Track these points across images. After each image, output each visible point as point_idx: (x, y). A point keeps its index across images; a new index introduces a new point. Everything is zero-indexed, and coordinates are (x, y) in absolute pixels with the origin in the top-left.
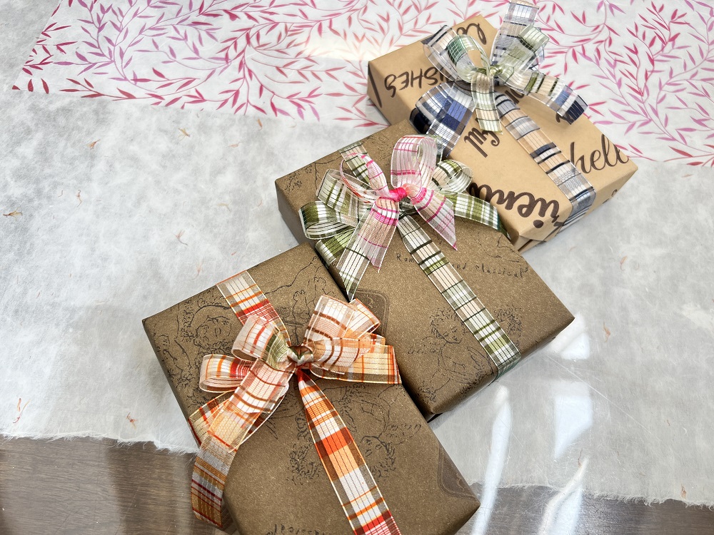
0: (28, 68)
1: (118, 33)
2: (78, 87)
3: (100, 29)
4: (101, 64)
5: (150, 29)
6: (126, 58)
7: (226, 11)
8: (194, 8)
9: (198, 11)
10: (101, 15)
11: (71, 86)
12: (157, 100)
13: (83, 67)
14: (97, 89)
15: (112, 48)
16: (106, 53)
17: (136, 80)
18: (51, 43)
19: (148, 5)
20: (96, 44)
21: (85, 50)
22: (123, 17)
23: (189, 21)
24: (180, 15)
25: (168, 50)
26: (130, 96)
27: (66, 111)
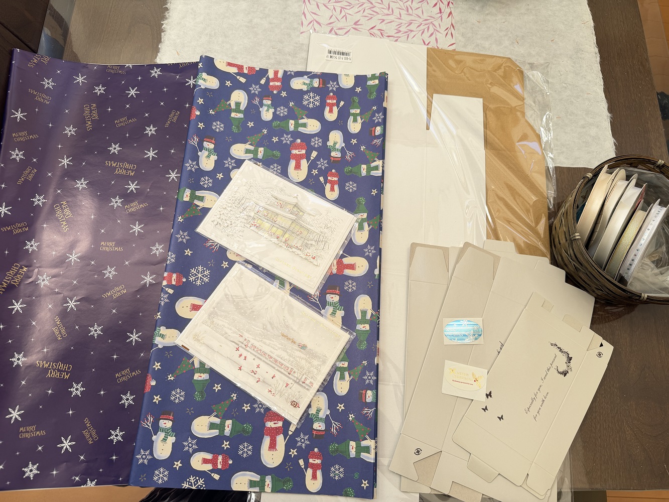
2: (450, 33)
3: (412, 31)
4: (434, 27)
6: (429, 18)
10: (402, 32)
11: (449, 35)
12: (450, 4)
13: (437, 33)
14: (449, 25)
15: (423, 24)
16: (427, 26)
17: (441, 12)
21: (426, 34)
25: (420, 4)
26: (451, 13)
27: (463, 35)
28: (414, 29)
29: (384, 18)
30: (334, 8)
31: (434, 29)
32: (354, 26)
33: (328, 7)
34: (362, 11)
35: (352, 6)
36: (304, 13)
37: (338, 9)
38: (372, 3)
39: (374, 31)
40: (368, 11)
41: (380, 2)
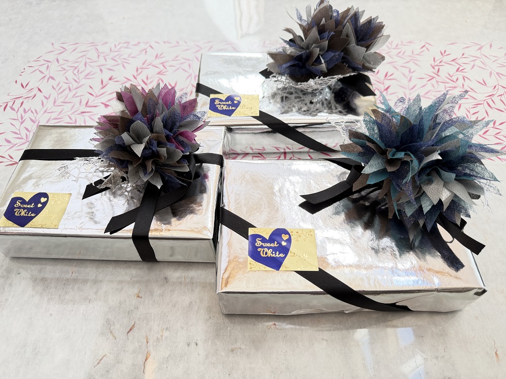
1: (33, 123)
2: (4, 160)
3: (22, 123)
4: (20, 144)
5: (54, 119)
7: (102, 103)
8: (82, 104)
9: (84, 106)
10: (23, 114)
13: (8, 147)
15: (28, 133)
16: (24, 137)
19: (54, 105)
20: (18, 132)
21: (10, 137)
22: (37, 114)
23: (79, 112)
24: (74, 108)
28: (24, 125)
29: (52, 100)
30: (77, 62)
31: (16, 144)
32: (48, 76)
33: (81, 58)
34: (67, 81)
35: (77, 74)
36: (77, 43)
37: (76, 65)
38: (76, 89)
39: (36, 91)
40: (66, 86)
41: (76, 95)
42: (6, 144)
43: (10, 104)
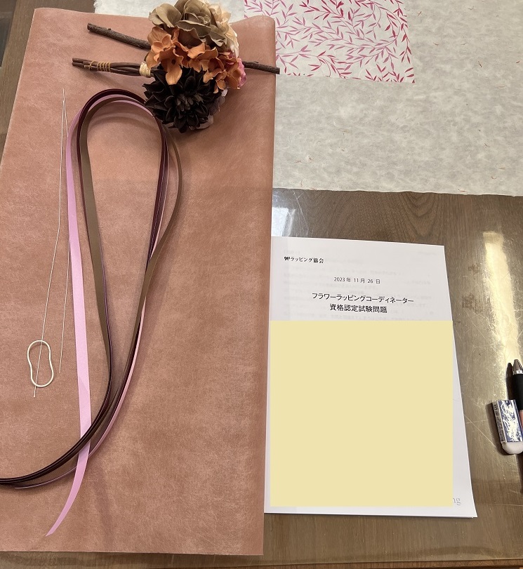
0: (399, 80)
5: (359, 36)
6: (382, 42)
7: (337, 8)
8: (339, 20)
9: (341, 18)
11: (406, 60)
12: (404, 26)
13: (393, 58)
14: (405, 49)
15: (376, 49)
16: (381, 51)
17: (395, 36)
18: (380, 75)
21: (380, 60)
23: (349, 21)
24: (345, 25)
25: (372, 27)
26: (405, 36)
28: (367, 54)
29: (334, 43)
30: (279, 34)
31: (389, 54)
34: (309, 37)
35: (297, 31)
37: (283, 35)
39: (324, 57)
40: (315, 37)
41: (328, 26)
42: (389, 60)
43: (343, 71)
